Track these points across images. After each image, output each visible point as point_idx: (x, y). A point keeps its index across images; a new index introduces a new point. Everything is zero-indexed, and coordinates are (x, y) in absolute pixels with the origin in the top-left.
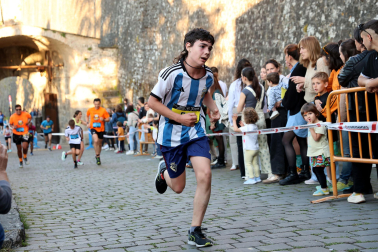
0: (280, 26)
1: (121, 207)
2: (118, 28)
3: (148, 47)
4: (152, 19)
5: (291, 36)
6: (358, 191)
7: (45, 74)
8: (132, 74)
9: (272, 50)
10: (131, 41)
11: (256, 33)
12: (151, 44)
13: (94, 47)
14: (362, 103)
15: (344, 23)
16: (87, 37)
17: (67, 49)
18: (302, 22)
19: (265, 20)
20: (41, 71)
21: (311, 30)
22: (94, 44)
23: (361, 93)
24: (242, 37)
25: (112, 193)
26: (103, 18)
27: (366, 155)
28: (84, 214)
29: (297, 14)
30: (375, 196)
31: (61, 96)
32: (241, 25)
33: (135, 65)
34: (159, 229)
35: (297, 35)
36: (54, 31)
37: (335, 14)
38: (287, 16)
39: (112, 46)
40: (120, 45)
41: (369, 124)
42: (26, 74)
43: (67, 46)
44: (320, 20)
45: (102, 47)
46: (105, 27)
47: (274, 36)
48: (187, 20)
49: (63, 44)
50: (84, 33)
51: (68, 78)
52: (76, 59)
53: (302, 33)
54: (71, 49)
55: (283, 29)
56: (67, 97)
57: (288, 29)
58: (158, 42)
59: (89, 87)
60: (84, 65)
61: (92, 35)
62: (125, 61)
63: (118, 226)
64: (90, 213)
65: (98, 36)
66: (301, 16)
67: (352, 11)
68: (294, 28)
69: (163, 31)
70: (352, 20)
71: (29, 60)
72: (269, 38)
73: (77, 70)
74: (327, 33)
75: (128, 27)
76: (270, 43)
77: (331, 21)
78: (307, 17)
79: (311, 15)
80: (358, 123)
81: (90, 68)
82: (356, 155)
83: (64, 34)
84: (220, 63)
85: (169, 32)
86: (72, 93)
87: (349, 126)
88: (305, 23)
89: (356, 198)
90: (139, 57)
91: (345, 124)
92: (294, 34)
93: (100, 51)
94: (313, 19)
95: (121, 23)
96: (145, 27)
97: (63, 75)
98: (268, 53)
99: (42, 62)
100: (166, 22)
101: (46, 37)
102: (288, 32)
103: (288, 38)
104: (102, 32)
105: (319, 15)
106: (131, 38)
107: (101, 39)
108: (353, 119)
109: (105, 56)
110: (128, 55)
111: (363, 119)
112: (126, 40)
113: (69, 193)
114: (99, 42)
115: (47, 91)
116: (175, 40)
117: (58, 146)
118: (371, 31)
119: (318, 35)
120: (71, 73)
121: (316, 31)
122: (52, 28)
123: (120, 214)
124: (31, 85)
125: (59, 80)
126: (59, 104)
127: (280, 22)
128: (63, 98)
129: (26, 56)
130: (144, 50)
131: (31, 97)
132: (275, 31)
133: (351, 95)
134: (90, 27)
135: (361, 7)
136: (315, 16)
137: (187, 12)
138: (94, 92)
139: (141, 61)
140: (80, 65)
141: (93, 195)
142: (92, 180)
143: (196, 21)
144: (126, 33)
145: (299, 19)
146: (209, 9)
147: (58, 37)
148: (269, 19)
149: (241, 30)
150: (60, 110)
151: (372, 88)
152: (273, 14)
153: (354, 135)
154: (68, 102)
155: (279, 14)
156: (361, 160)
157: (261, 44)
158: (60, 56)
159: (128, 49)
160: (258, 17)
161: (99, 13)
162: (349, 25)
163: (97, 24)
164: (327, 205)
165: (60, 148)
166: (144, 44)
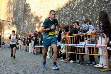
1: (16, 64)
2: (17, 20)
4: (25, 18)
6: (72, 60)
8: (20, 31)
10: (20, 23)
12: (25, 24)
14: (73, 40)
16: (9, 21)
18: (61, 20)
21: (63, 22)
22: (11, 23)
23: (73, 37)
25: (14, 60)
26: (13, 17)
27: (74, 52)
28: (7, 65)
29: (59, 18)
30: (76, 61)
33: (21, 29)
34: (25, 69)
37: (68, 19)
39: (15, 24)
40: (17, 24)
41: (75, 44)
45: (13, 24)
46: (13, 19)
48: (34, 19)
49: (3, 23)
50: (8, 21)
51: (4, 31)
52: (6, 27)
53: (60, 23)
54: (5, 24)
56: (3, 36)
58: (27, 23)
59: (9, 34)
60: (8, 28)
61: (10, 21)
62: (18, 27)
63: (15, 68)
64: (8, 65)
65: (12, 21)
67: (72, 18)
69: (28, 21)
70: (72, 20)
74: (66, 23)
78: (62, 19)
79: (63, 19)
80: (73, 44)
82: (72, 52)
83: (3, 21)
86: (5, 35)
87: (71, 45)
89: (72, 62)
90: (22, 27)
91: (70, 44)
93: (12, 25)
94: (63, 20)
95: (18, 18)
96: (24, 20)
97: (3, 31)
100: (29, 19)
104: (13, 20)
105: (64, 19)
107: (13, 22)
108: (72, 43)
109: (13, 26)
111: (74, 43)
112: (19, 23)
113: (3, 60)
116: (31, 23)
118: (76, 23)
119: (64, 23)
120: (5, 30)
121: (64, 22)
123: (16, 65)
125: (2, 32)
133: (71, 38)
135: (74, 18)
137: (34, 17)
140: (7, 28)
141: (9, 61)
143: (36, 19)
144: (19, 21)
146: (39, 16)
150: (1, 39)
151: (76, 36)
153: (72, 47)
154: (4, 37)
156: (73, 53)
158: (2, 26)
159: (19, 25)
161: (12, 16)
162: (71, 22)
163: (12, 18)
164: (65, 63)
165: (1, 48)
166: (23, 24)
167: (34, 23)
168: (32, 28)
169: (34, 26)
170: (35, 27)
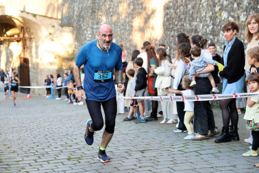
0: (199, 11)
1: (79, 160)
2: (74, 12)
3: (95, 27)
4: (99, 6)
5: (208, 19)
7: (21, 43)
9: (192, 30)
10: (83, 21)
11: (179, 17)
12: (97, 24)
13: (56, 26)
15: (254, 9)
16: (51, 18)
17: (36, 26)
18: (217, 9)
19: (187, 7)
20: (18, 41)
21: (225, 15)
22: (56, 23)
24: (168, 20)
25: (69, 142)
26: (63, 5)
28: (46, 166)
29: (213, 2)
31: (32, 60)
32: (168, 11)
33: (85, 39)
35: (213, 18)
36: (28, 13)
37: (245, 2)
38: (205, 4)
39: (69, 25)
40: (75, 24)
42: (7, 43)
43: (37, 24)
44: (232, 7)
45: (62, 26)
46: (65, 11)
47: (193, 19)
48: (126, 6)
49: (34, 22)
50: (49, 15)
51: (37, 47)
52: (43, 32)
53: (217, 17)
54: (39, 26)
55: (201, 14)
56: (37, 60)
57: (206, 14)
60: (49, 37)
61: (55, 17)
65: (59, 17)
66: (216, 4)
68: (211, 13)
69: (106, 15)
71: (9, 33)
72: (189, 20)
73: (44, 41)
74: (239, 17)
75: (81, 11)
76: (190, 24)
77: (242, 8)
78: (222, 5)
79: (225, 3)
81: (53, 40)
83: (35, 16)
84: (150, 39)
85: (112, 16)
86: (40, 58)
88: (220, 9)
90: (88, 33)
92: (211, 18)
93: (61, 28)
94: (227, 6)
95: (76, 9)
96: (93, 12)
97: (34, 45)
98: (189, 32)
99: (18, 35)
100: (110, 8)
101: (22, 17)
102: (205, 16)
103: (206, 21)
104: (62, 15)
105: (232, 3)
106: (83, 19)
107: (62, 20)
109: (64, 31)
110: (81, 32)
112: (79, 21)
113: (35, 140)
114: (60, 22)
115: (22, 56)
116: (116, 21)
117: (28, 95)
120: (39, 43)
121: (229, 15)
122: (27, 11)
124: (11, 51)
125: (31, 48)
126: (30, 65)
127: (199, 9)
128: (33, 61)
129: (7, 30)
130: (92, 28)
131: (10, 59)
132: (195, 16)
134: (53, 11)
136: (229, 4)
138: (55, 58)
139: (90, 36)
140: (46, 37)
142: (53, 127)
143: (132, 7)
144: (79, 16)
145: (215, 6)
147: (30, 17)
148: (190, 6)
149: (167, 14)
150: (31, 69)
152: (194, 3)
154: (38, 64)
155: (199, 3)
157: (183, 25)
158: (32, 31)
159: (81, 27)
160: (181, 5)
163: (58, 9)
165: (30, 97)
166: (93, 24)
167: (125, 22)
168: (121, 37)
169: (125, 29)
170: (130, 34)
